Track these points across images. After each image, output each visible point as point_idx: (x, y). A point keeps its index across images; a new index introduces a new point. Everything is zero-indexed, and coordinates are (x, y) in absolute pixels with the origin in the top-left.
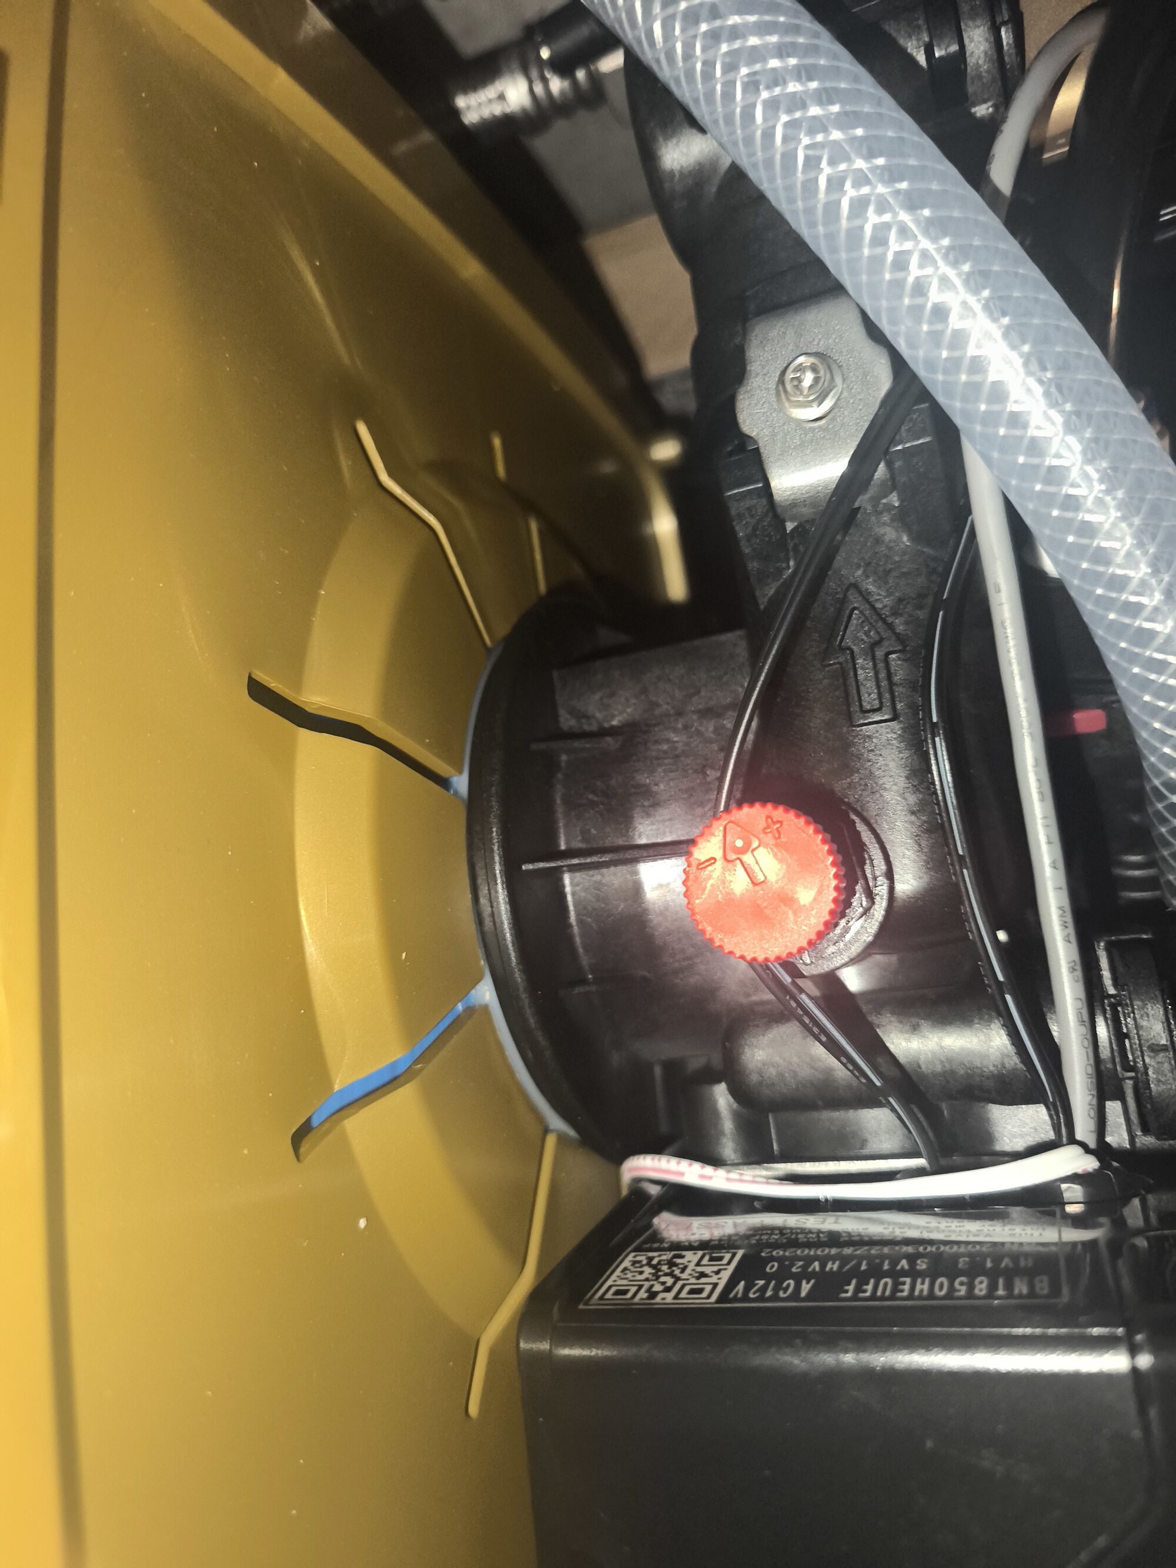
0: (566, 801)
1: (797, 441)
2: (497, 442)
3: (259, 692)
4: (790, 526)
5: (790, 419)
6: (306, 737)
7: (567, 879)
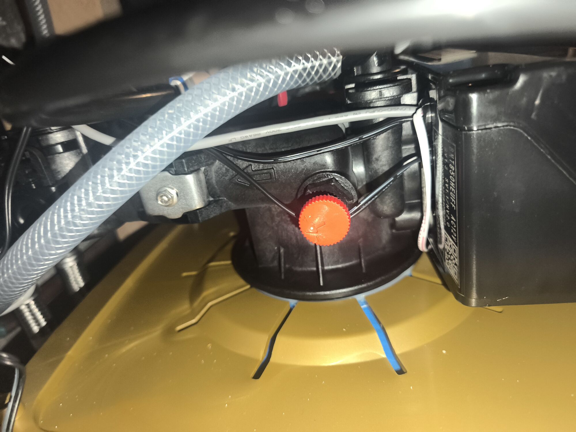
0: (301, 266)
1: (184, 201)
2: (185, 274)
3: (257, 376)
4: (211, 199)
5: (177, 203)
6: (272, 359)
7: (326, 268)
